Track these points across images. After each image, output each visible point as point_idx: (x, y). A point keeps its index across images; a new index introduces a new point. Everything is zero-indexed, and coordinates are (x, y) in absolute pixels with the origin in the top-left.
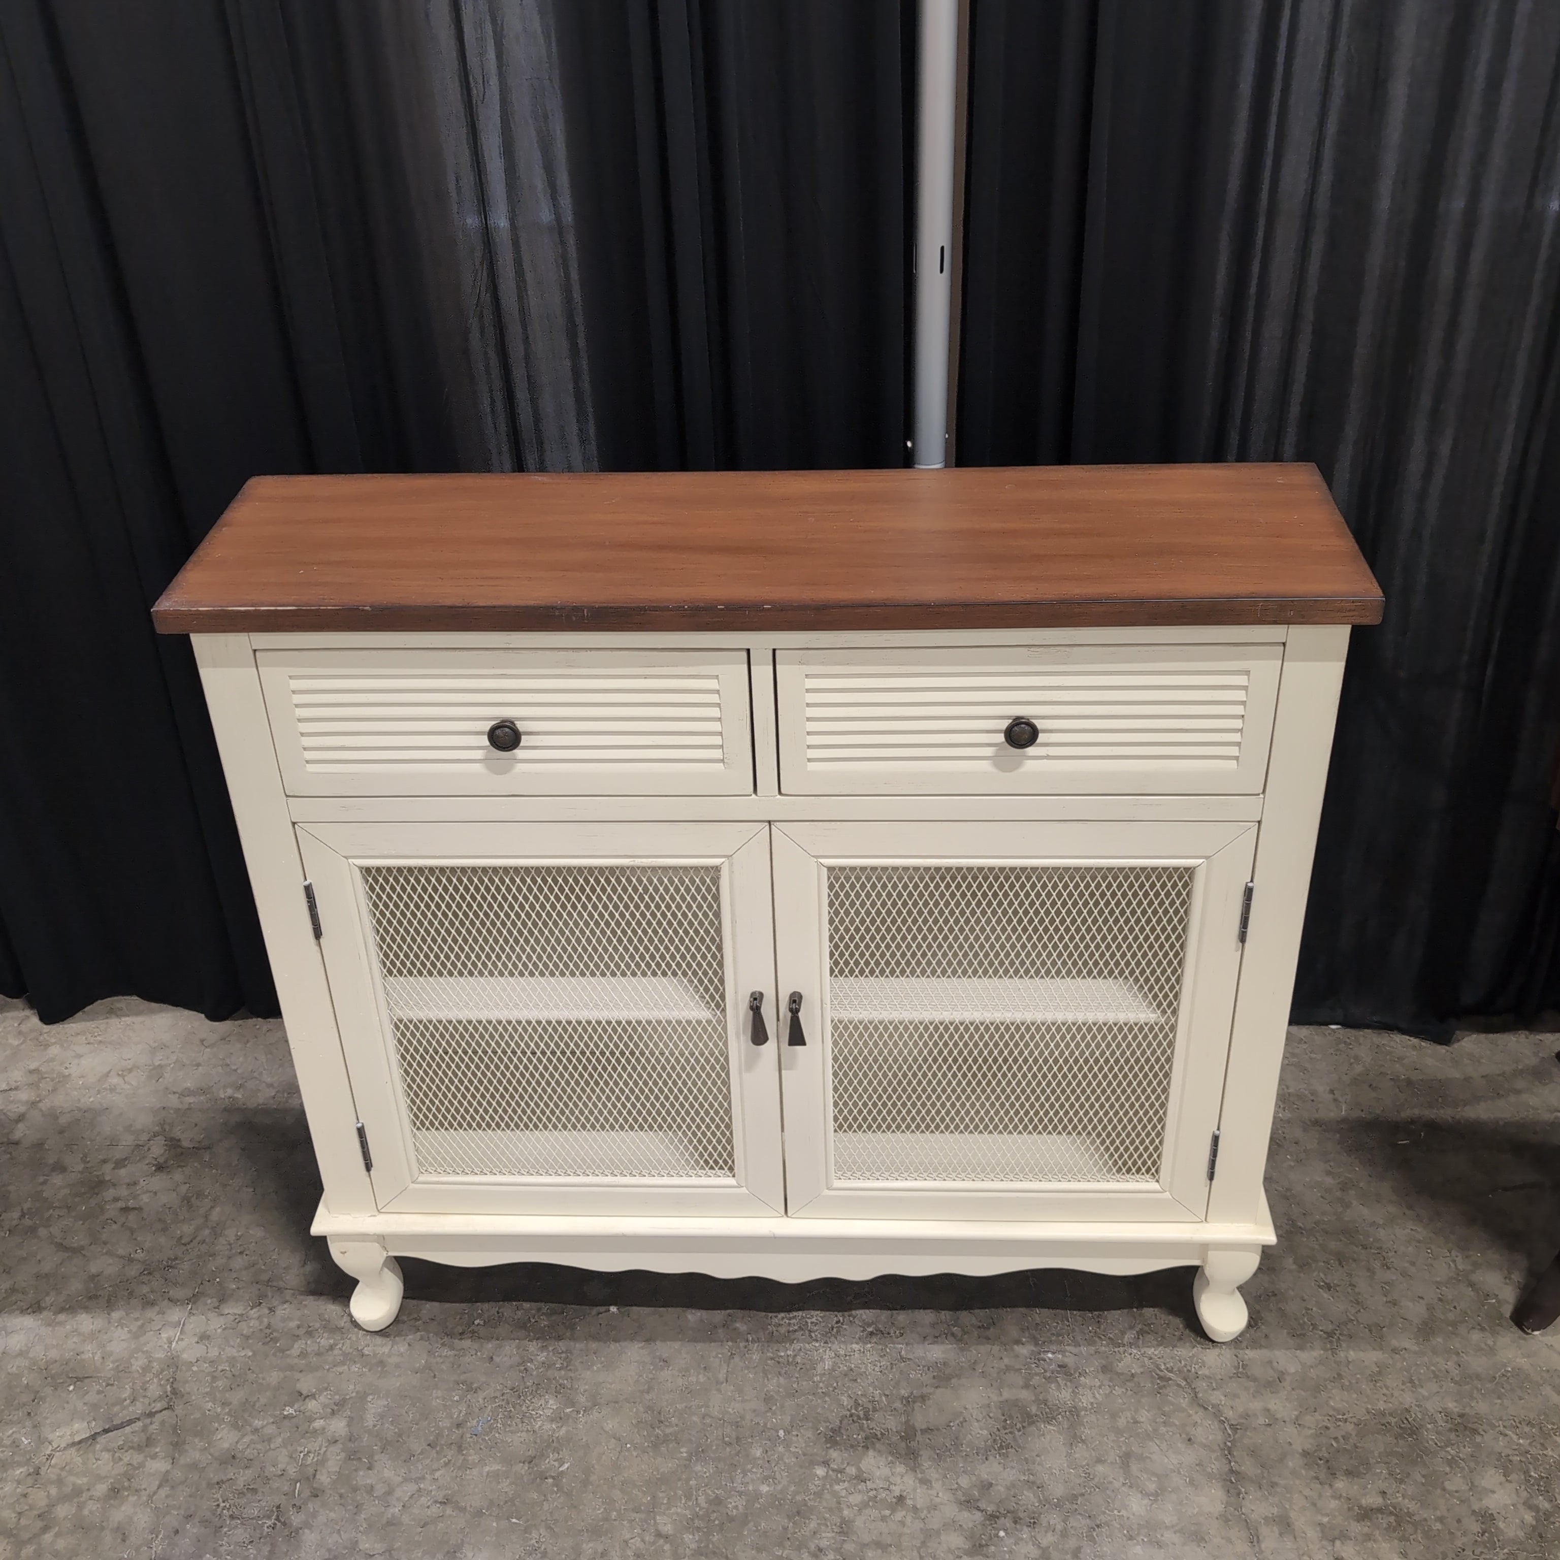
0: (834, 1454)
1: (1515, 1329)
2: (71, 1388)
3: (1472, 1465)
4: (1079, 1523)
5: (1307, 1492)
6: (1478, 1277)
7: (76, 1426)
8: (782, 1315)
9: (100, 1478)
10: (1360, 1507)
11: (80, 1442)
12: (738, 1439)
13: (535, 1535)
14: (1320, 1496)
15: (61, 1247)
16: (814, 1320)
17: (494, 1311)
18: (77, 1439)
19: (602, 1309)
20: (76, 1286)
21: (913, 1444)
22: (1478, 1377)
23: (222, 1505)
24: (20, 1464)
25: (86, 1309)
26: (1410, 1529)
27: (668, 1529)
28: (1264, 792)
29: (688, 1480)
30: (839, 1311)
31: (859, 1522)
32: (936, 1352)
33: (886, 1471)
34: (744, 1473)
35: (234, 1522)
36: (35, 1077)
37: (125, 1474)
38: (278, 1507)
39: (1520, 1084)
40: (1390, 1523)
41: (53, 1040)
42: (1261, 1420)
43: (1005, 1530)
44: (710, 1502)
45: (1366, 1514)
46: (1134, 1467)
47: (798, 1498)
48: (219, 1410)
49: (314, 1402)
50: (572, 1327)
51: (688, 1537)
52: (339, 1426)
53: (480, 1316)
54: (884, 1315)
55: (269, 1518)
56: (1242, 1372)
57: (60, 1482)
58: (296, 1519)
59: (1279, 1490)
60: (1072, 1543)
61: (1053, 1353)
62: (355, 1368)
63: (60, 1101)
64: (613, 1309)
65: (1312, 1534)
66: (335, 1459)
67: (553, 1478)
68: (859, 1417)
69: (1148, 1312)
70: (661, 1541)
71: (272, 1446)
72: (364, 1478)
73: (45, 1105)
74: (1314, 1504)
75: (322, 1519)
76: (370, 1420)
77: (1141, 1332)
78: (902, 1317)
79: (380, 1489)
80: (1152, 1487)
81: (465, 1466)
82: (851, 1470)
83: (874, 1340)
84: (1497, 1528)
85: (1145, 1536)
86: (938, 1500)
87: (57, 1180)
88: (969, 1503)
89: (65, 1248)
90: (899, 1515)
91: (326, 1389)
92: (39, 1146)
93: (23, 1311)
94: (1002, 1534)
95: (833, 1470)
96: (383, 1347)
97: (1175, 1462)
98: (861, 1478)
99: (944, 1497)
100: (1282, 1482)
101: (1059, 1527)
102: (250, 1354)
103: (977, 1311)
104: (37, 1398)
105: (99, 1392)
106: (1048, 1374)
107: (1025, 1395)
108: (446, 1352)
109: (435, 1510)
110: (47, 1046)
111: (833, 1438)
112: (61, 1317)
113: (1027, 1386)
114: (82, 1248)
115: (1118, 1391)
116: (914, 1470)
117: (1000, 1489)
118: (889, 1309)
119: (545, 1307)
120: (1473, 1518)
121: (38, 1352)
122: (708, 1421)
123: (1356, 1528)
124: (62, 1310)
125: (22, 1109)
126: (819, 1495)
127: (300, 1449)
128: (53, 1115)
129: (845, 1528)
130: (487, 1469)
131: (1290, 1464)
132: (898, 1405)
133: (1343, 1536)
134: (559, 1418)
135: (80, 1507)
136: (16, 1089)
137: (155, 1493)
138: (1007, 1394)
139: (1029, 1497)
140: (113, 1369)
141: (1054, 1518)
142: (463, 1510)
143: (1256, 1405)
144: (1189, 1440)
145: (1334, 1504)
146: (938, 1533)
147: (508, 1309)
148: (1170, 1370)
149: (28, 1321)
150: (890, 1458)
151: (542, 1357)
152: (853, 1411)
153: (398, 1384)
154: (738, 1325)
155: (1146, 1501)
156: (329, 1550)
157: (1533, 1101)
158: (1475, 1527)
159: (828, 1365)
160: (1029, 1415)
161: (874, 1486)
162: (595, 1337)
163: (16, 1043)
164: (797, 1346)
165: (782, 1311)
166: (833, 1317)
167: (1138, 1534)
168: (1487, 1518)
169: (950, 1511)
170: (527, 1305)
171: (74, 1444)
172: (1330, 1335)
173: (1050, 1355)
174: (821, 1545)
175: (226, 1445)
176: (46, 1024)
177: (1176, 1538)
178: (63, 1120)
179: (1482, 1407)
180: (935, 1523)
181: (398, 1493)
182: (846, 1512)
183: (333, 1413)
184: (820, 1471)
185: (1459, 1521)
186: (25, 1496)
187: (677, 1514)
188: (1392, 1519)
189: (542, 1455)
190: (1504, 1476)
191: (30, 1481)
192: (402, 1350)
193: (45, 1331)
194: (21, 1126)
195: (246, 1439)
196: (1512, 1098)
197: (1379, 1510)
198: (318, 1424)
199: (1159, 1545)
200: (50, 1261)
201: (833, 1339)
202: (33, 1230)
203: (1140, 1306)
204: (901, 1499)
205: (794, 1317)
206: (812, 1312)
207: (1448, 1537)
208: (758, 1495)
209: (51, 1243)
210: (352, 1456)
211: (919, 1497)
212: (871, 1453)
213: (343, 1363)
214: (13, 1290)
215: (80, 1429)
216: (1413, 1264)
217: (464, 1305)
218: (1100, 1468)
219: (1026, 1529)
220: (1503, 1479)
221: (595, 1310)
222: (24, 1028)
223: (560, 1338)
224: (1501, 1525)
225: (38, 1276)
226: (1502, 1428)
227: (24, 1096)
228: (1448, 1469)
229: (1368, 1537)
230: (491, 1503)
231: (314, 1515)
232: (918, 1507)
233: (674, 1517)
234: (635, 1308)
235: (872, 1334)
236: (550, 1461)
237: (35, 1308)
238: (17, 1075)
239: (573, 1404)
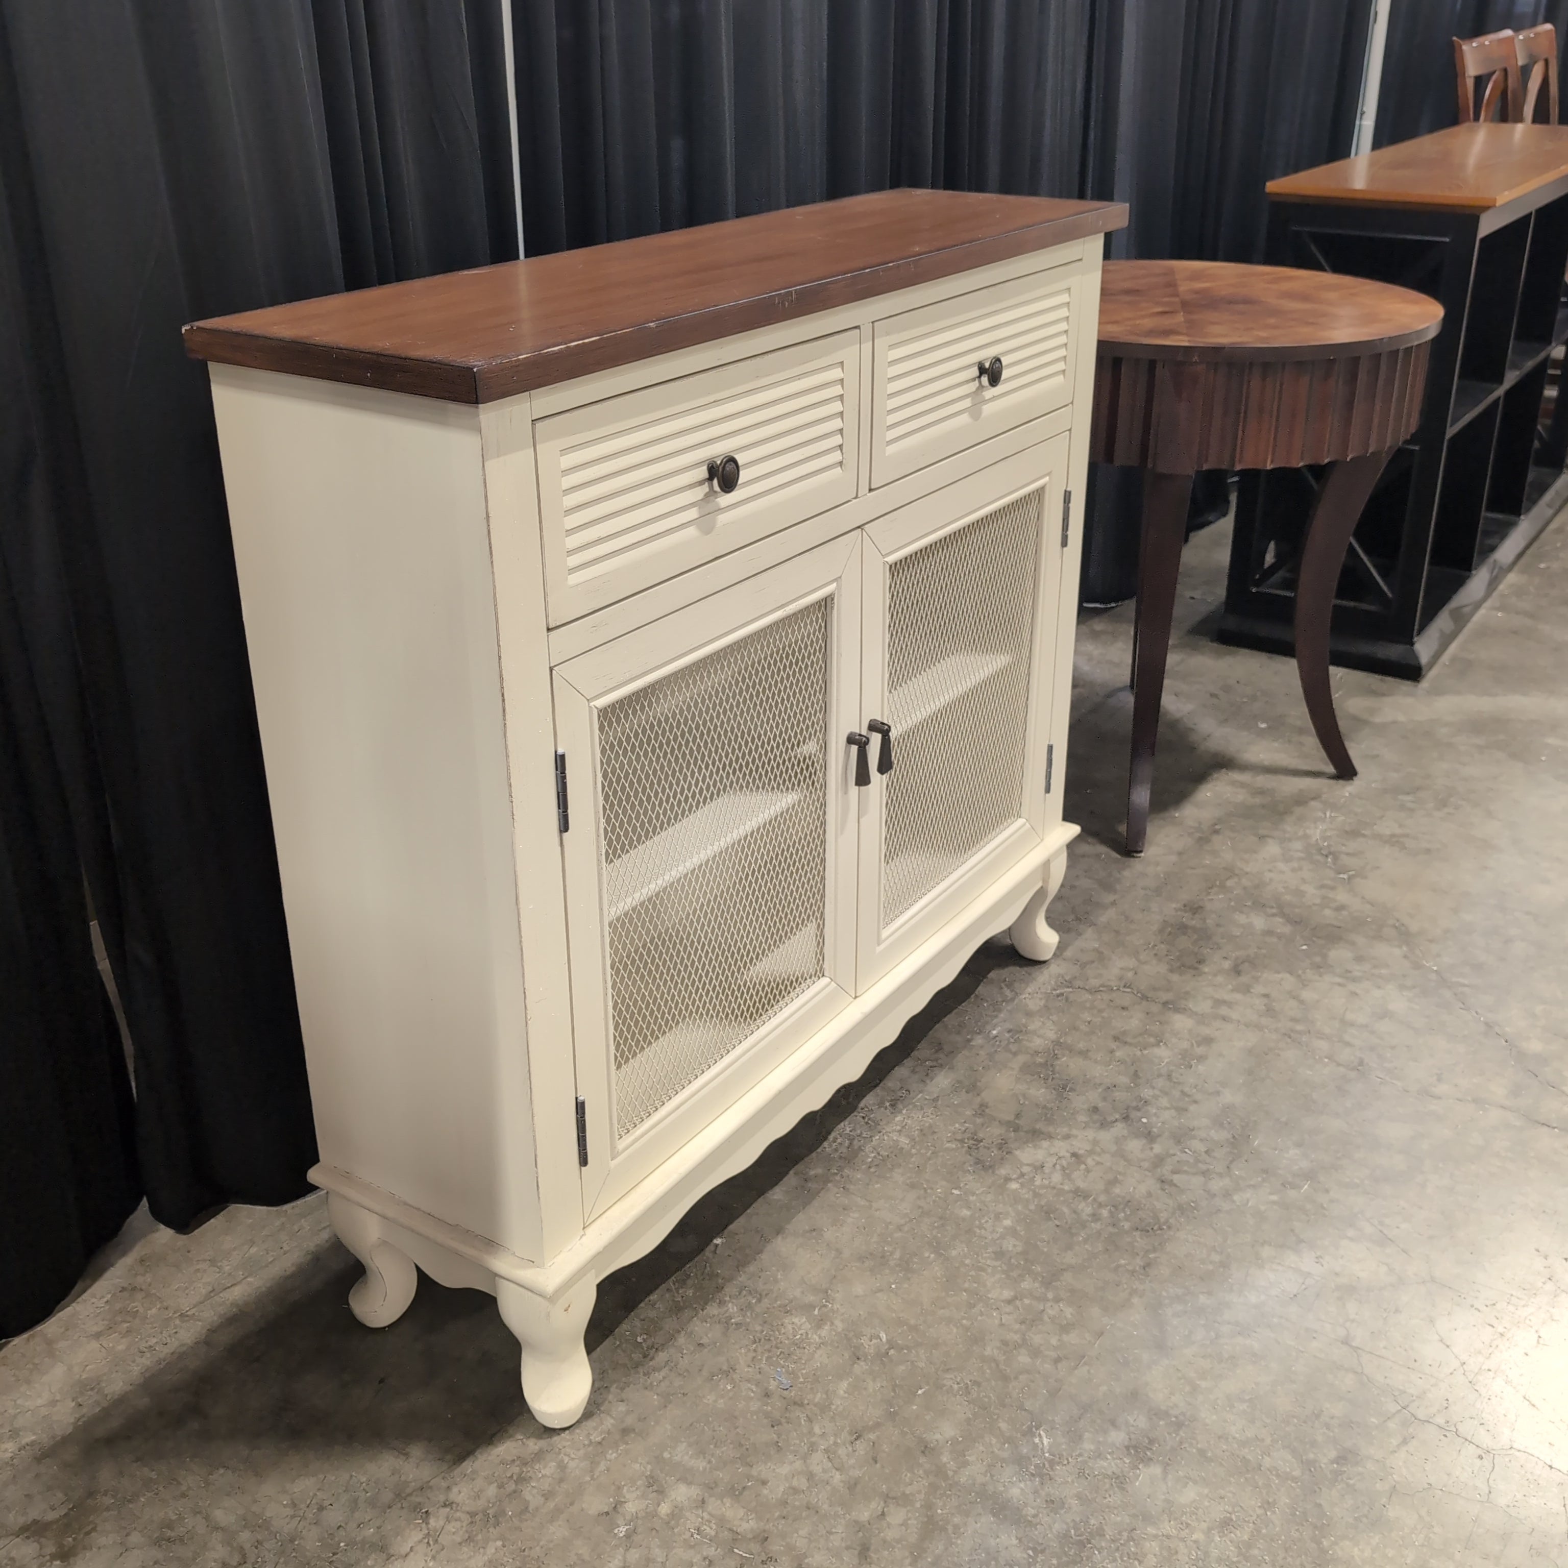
0: (1002, 1172)
1: (1133, 859)
3: (1226, 920)
4: (1160, 1083)
5: (1202, 984)
8: (826, 1143)
10: (1230, 970)
12: (942, 1218)
13: (948, 1383)
14: (1210, 980)
16: (848, 1129)
17: (639, 1321)
19: (711, 1246)
21: (1026, 1128)
22: (1159, 887)
26: (1259, 961)
27: (1007, 1294)
29: (963, 1264)
30: (853, 1112)
31: (1082, 1185)
32: (943, 1081)
33: (1041, 1152)
34: (981, 1227)
40: (1249, 966)
42: (1129, 974)
43: (1142, 1117)
44: (996, 1259)
45: (1236, 971)
46: (1129, 1040)
47: (1032, 1207)
49: (628, 1504)
50: (713, 1276)
51: (1025, 1285)
52: (683, 1493)
53: (633, 1335)
54: (878, 1092)
59: (1193, 993)
60: (1176, 1093)
61: (993, 1030)
62: (612, 1455)
64: (718, 1241)
65: (1238, 996)
66: (727, 1508)
67: (890, 1349)
68: (974, 1145)
69: (992, 975)
70: (1018, 1303)
72: (774, 1491)
74: (1215, 985)
75: (801, 1543)
76: (697, 1464)
77: (1008, 986)
78: (889, 1084)
79: (800, 1482)
80: (1152, 1040)
81: (824, 1408)
82: (1026, 1169)
83: (900, 1106)
85: (1192, 1060)
86: (1090, 1138)
88: (1105, 1124)
90: (1090, 1162)
91: (619, 1488)
94: (1144, 1120)
95: (1018, 1178)
96: (604, 1423)
97: (1137, 1022)
98: (1038, 1167)
99: (1089, 1133)
100: (1188, 989)
101: (1157, 1093)
103: (918, 1047)
106: (1012, 1040)
107: (1023, 1058)
108: (658, 1376)
109: (862, 1446)
111: (985, 1166)
113: (1015, 1054)
115: (1054, 1018)
116: (1051, 1138)
117: (1102, 1105)
118: (875, 1086)
119: (669, 1285)
120: (1266, 937)
122: (906, 1228)
123: (1245, 979)
127: (688, 1535)
129: (1081, 1194)
130: (841, 1392)
131: (1175, 980)
132: (979, 1121)
133: (1248, 986)
134: (820, 1321)
138: (1014, 1066)
139: (1120, 1095)
141: (1147, 1092)
142: (877, 1425)
143: (1115, 971)
144: (1123, 1008)
145: (1220, 978)
146: (1122, 1150)
147: (645, 1312)
148: (1054, 989)
150: (1030, 1145)
151: (732, 1308)
152: (966, 1145)
153: (668, 1427)
154: (812, 1173)
155: (1163, 1048)
156: (850, 1548)
158: (1273, 939)
159: (904, 1140)
160: (1044, 1064)
161: (1051, 1163)
162: (741, 1265)
164: (868, 1148)
165: (822, 1142)
166: (854, 1119)
167: (1189, 1062)
168: (1270, 933)
169: (1105, 1136)
170: (653, 1297)
173: (994, 1032)
174: (1089, 1213)
177: (1203, 1048)
179: (1183, 897)
180: (1111, 1147)
181: (817, 1469)
182: (1066, 1188)
183: (659, 1492)
184: (1014, 1186)
185: (1265, 942)
187: (995, 1282)
188: (1247, 964)
189: (856, 1347)
190: (1242, 913)
192: (623, 1409)
197: (1237, 965)
198: (664, 1509)
199: (1204, 1057)
201: (879, 1127)
203: (985, 977)
204: (1075, 1155)
205: (835, 1139)
206: (839, 1127)
207: (1274, 951)
208: (1012, 1229)
210: (735, 1493)
211: (1079, 1145)
212: (1016, 1152)
213: (595, 1464)
217: (607, 1342)
218: (1118, 1054)
219: (1148, 1108)
220: (1244, 915)
221: (707, 1253)
223: (719, 1288)
224: (1278, 931)
226: (1205, 898)
228: (1223, 929)
229: (1255, 978)
230: (887, 1402)
231: (790, 1548)
232: (1089, 1149)
233: (997, 1285)
234: (731, 1227)
235: (892, 1105)
236: (868, 1344)
239: (812, 1306)
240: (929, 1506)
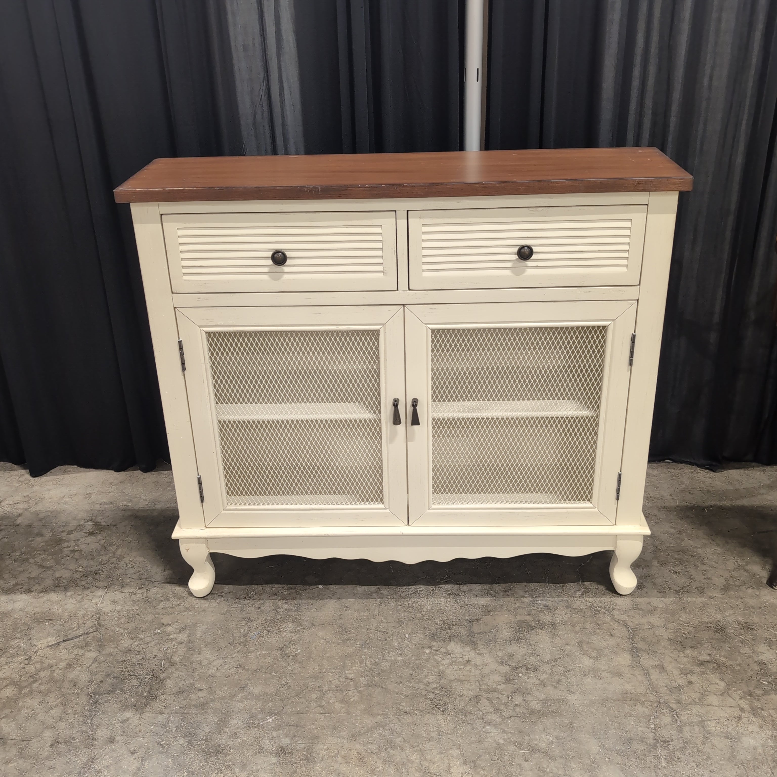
0: (434, 644)
1: (769, 588)
2: (47, 623)
3: (753, 642)
4: (559, 670)
5: (672, 655)
6: (749, 567)
7: (50, 639)
8: (404, 588)
9: (62, 660)
10: (699, 661)
11: (52, 646)
12: (385, 639)
13: (284, 679)
14: (679, 656)
15: (41, 566)
16: (421, 589)
17: (260, 588)
18: (50, 644)
19: (315, 586)
20: (49, 582)
21: (473, 639)
22: (753, 607)
23: (125, 670)
24: (20, 655)
25: (54, 591)
26: (724, 669)
27: (352, 676)
28: (639, 284)
29: (361, 656)
30: (433, 585)
31: (448, 671)
32: (483, 601)
33: (461, 650)
34: (389, 652)
35: (131, 677)
36: (27, 499)
37: (75, 659)
38: (153, 670)
39: (762, 491)
40: (714, 667)
41: (36, 484)
42: (647, 626)
43: (522, 673)
44: (372, 664)
45: (702, 663)
46: (585, 647)
47: (417, 662)
48: (122, 631)
49: (170, 627)
50: (300, 594)
51: (362, 679)
52: (183, 637)
53: (253, 591)
54: (456, 587)
55: (149, 675)
56: (636, 607)
57: (42, 662)
58: (162, 676)
59: (658, 654)
60: (556, 678)
61: (541, 601)
62: (190, 613)
63: (39, 508)
64: (320, 587)
65: (676, 672)
66: (182, 650)
67: (293, 656)
68: (446, 628)
69: (587, 584)
70: (348, 681)
71: (149, 645)
72: (196, 658)
73: (32, 510)
74: (676, 660)
75: (175, 675)
76: (199, 634)
77: (584, 592)
78: (465, 588)
79: (205, 662)
80: (594, 654)
81: (248, 652)
82: (444, 650)
83: (451, 596)
84: (768, 668)
85: (593, 674)
86: (487, 662)
87: (39, 539)
88: (503, 663)
89: (43, 567)
90: (468, 668)
91: (176, 622)
92: (30, 526)
93: (22, 593)
94: (520, 675)
95: (434, 650)
96: (205, 604)
97: (605, 644)
98: (448, 653)
99: (490, 660)
100: (659, 651)
101: (549, 671)
102: (138, 608)
103: (502, 584)
104: (29, 628)
105: (61, 625)
106: (539, 609)
107: (528, 618)
108: (237, 605)
109: (234, 670)
110: (33, 486)
111: (433, 637)
112: (41, 595)
113: (529, 615)
114: (52, 566)
115: (574, 616)
116: (474, 649)
117: (518, 657)
118: (458, 584)
119: (286, 586)
120: (755, 664)
121: (30, 609)
122: (370, 631)
123: (697, 669)
124: (42, 592)
125: (21, 511)
126: (427, 660)
127: (163, 647)
128: (37, 514)
129: (441, 674)
130: (259, 653)
131: (663, 644)
132: (465, 623)
133: (692, 673)
134: (294, 631)
135: (52, 672)
136: (17, 503)
137: (90, 666)
138: (519, 618)
139: (533, 660)
140: (68, 616)
141: (547, 668)
142: (248, 670)
143: (644, 621)
144: (612, 635)
145: (685, 660)
146: (488, 675)
147: (267, 588)
148: (601, 607)
149: (25, 597)
150: (462, 645)
151: (286, 606)
152: (443, 626)
153: (213, 619)
154: (383, 592)
155: (592, 660)
156: (180, 688)
157: (769, 498)
158: (757, 668)
159: (429, 607)
160: (531, 626)
161: (455, 656)
162: (312, 598)
163: (18, 485)
164: (413, 600)
165: (405, 586)
166: (430, 588)
167: (589, 674)
168: (762, 664)
169: (494, 666)
170: (277, 586)
171: (48, 646)
172: (678, 591)
173: (540, 602)
174: (430, 681)
175: (126, 646)
176: (33, 477)
177: (608, 675)
178: (41, 516)
179: (756, 619)
180: (486, 670)
181: (214, 663)
182: (441, 667)
183: (180, 632)
184: (428, 651)
185: (748, 665)
186: (24, 668)
187: (356, 669)
188: (715, 665)
189: (287, 647)
190: (769, 647)
191: (26, 662)
192: (214, 605)
193: (32, 600)
194: (20, 518)
195: (136, 643)
196: (759, 497)
197: (708, 662)
198: (173, 636)
199: (600, 678)
200: (35, 572)
201: (430, 597)
202: (27, 560)
203: (583, 581)
204: (469, 661)
205: (411, 588)
206: (420, 586)
207: (743, 672)
208: (397, 661)
209: (36, 565)
210: (191, 649)
211: (479, 661)
212: (452, 643)
213: (185, 611)
214: (17, 584)
215: (52, 640)
216: (717, 563)
217: (245, 586)
218: (568, 647)
219: (532, 672)
220: (769, 648)
221: (311, 587)
222: (21, 479)
223: (294, 599)
224: (770, 667)
225: (29, 579)
226: (766, 628)
227: (22, 506)
228: (741, 645)
229: (704, 673)
230: (262, 667)
231: (172, 673)
232: (477, 664)
233: (355, 671)
234: (331, 586)
235: (450, 594)
236: (292, 649)
237: (29, 591)
238: (18, 498)
239: (302, 626)
240: (213, 700)
